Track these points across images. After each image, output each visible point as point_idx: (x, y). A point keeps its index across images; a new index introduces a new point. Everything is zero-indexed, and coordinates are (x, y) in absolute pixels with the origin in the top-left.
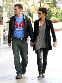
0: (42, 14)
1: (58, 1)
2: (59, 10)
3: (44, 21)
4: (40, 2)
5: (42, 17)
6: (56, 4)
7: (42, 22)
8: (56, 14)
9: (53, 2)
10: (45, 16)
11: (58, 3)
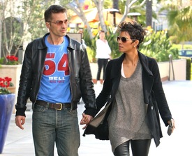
0: (129, 40)
1: (157, 13)
2: (158, 33)
3: (136, 62)
4: (114, 13)
5: (129, 51)
6: (153, 20)
7: (130, 64)
8: (153, 42)
9: (145, 13)
10: (138, 47)
11: (158, 16)
